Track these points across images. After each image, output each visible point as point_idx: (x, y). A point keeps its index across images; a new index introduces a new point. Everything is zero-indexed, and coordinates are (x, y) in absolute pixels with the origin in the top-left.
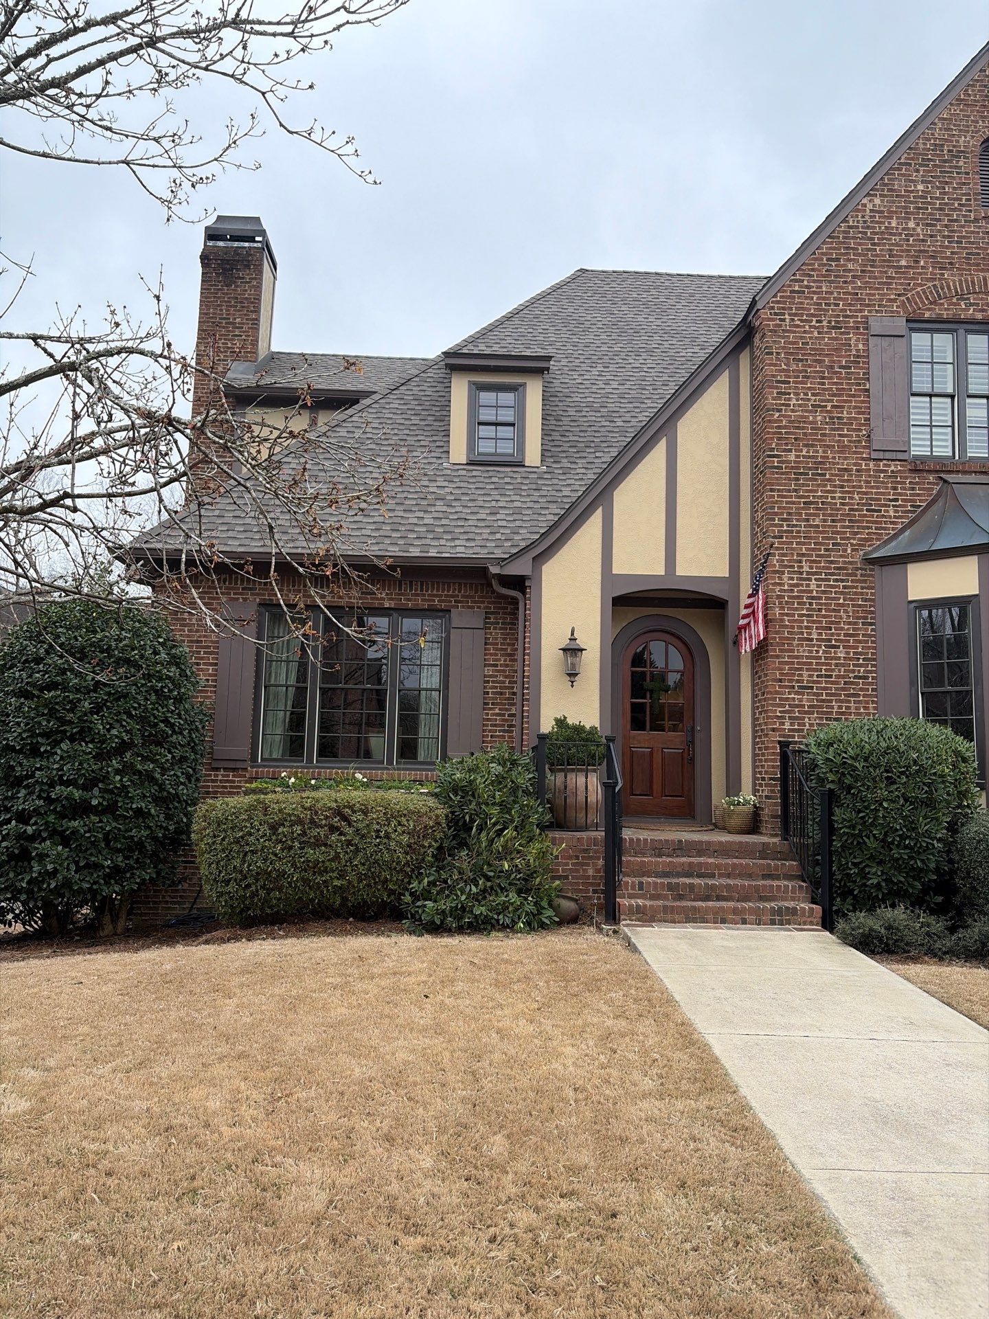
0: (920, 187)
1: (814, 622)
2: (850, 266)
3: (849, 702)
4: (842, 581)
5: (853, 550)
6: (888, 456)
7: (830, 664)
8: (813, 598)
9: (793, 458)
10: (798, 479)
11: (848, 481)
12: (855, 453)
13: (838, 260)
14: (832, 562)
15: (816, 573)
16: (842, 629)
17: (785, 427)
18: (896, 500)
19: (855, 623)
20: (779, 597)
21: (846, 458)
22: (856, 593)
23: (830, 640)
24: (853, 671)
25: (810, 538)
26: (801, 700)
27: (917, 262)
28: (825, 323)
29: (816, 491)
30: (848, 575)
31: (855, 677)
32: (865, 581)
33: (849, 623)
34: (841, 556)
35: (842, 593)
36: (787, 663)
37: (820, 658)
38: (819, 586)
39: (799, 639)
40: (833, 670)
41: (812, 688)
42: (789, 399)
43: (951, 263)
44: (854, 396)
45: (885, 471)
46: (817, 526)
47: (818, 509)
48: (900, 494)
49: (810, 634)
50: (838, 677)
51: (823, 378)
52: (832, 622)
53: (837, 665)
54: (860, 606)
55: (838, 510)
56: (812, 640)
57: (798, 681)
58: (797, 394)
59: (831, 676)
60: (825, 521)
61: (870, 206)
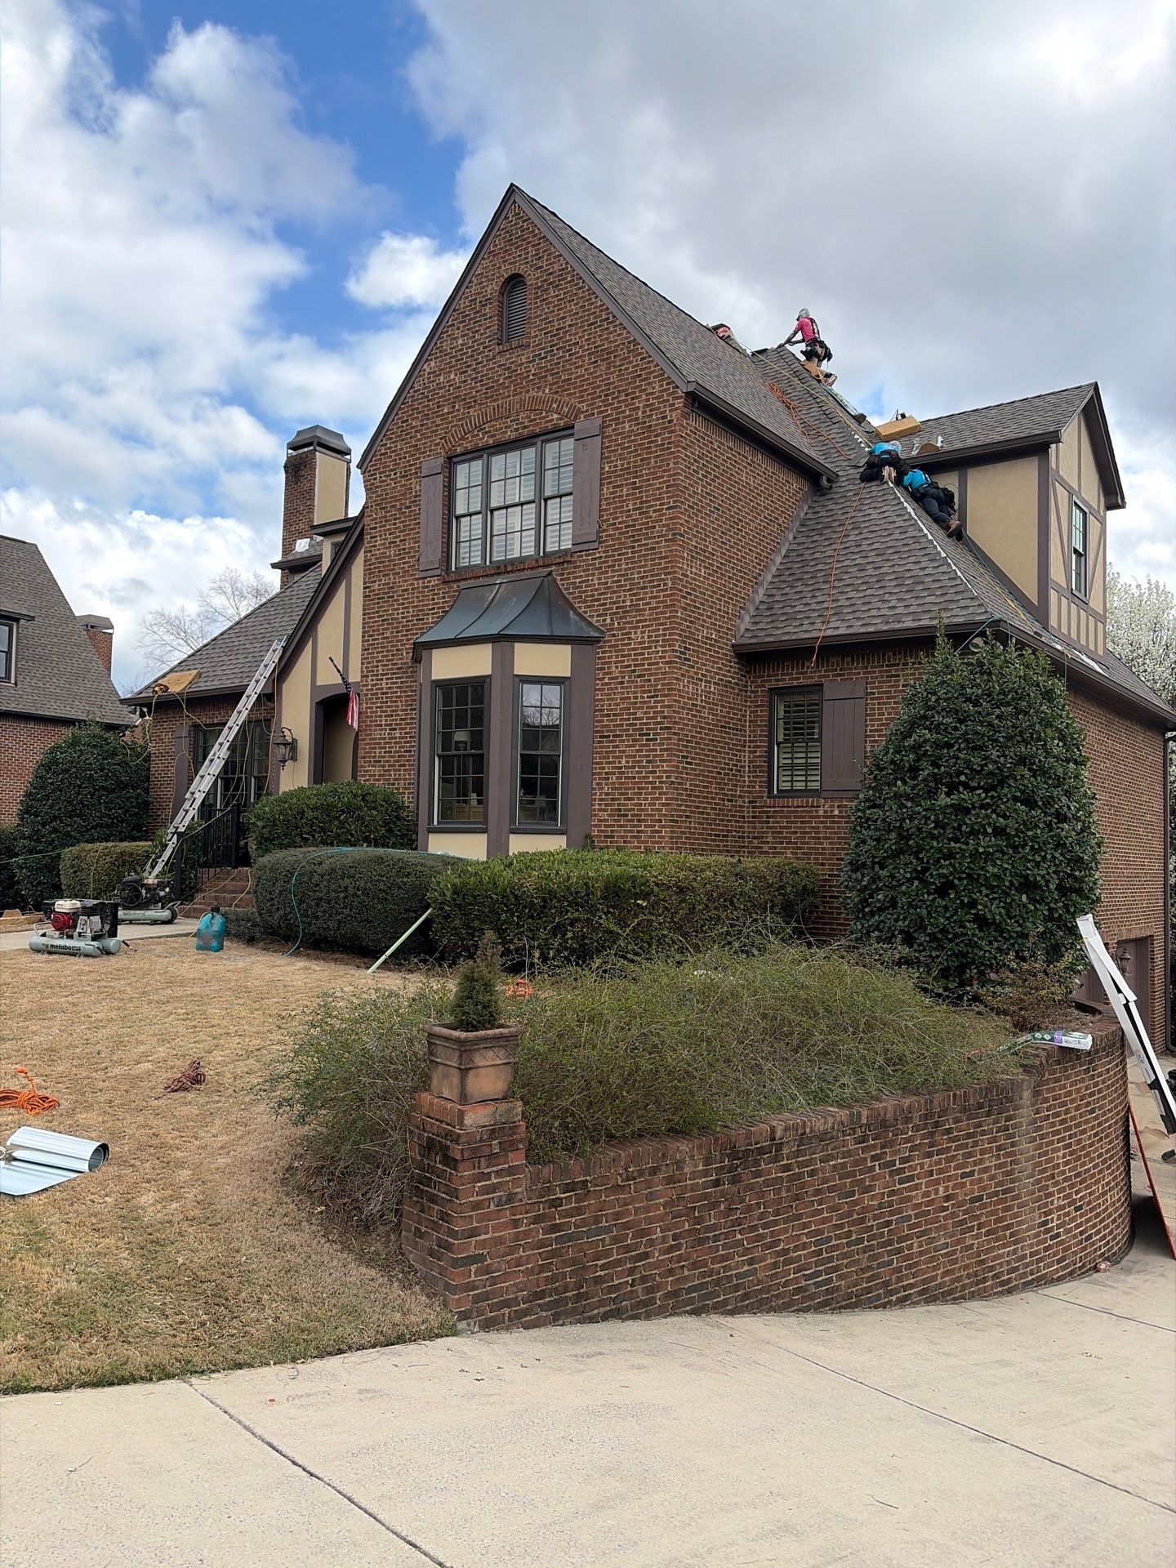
0: (460, 342)
1: (383, 712)
2: (414, 424)
3: (400, 770)
4: (400, 678)
5: (407, 653)
6: (430, 573)
7: (390, 743)
8: (383, 693)
9: (376, 587)
10: (379, 603)
11: (407, 599)
12: (412, 575)
13: (407, 420)
14: (394, 664)
15: (385, 674)
16: (398, 715)
17: (374, 564)
18: (433, 609)
19: (406, 710)
20: (366, 695)
21: (406, 581)
22: (407, 687)
23: (391, 725)
24: (403, 747)
25: (384, 647)
26: (374, 771)
27: (454, 407)
28: (398, 475)
29: (388, 610)
30: (404, 673)
31: (405, 751)
32: (412, 677)
33: (403, 710)
34: (400, 659)
35: (400, 687)
36: (368, 744)
37: (385, 738)
38: (387, 684)
39: (376, 725)
40: (392, 747)
41: (380, 761)
42: (376, 541)
43: (475, 401)
44: (412, 529)
45: (428, 587)
46: (388, 638)
47: (389, 624)
48: (436, 604)
49: (381, 721)
50: (395, 752)
51: (395, 519)
52: (392, 711)
53: (395, 743)
54: (409, 696)
55: (400, 623)
56: (381, 725)
57: (374, 757)
58: (381, 536)
59: (390, 752)
60: (392, 633)
61: (428, 370)
